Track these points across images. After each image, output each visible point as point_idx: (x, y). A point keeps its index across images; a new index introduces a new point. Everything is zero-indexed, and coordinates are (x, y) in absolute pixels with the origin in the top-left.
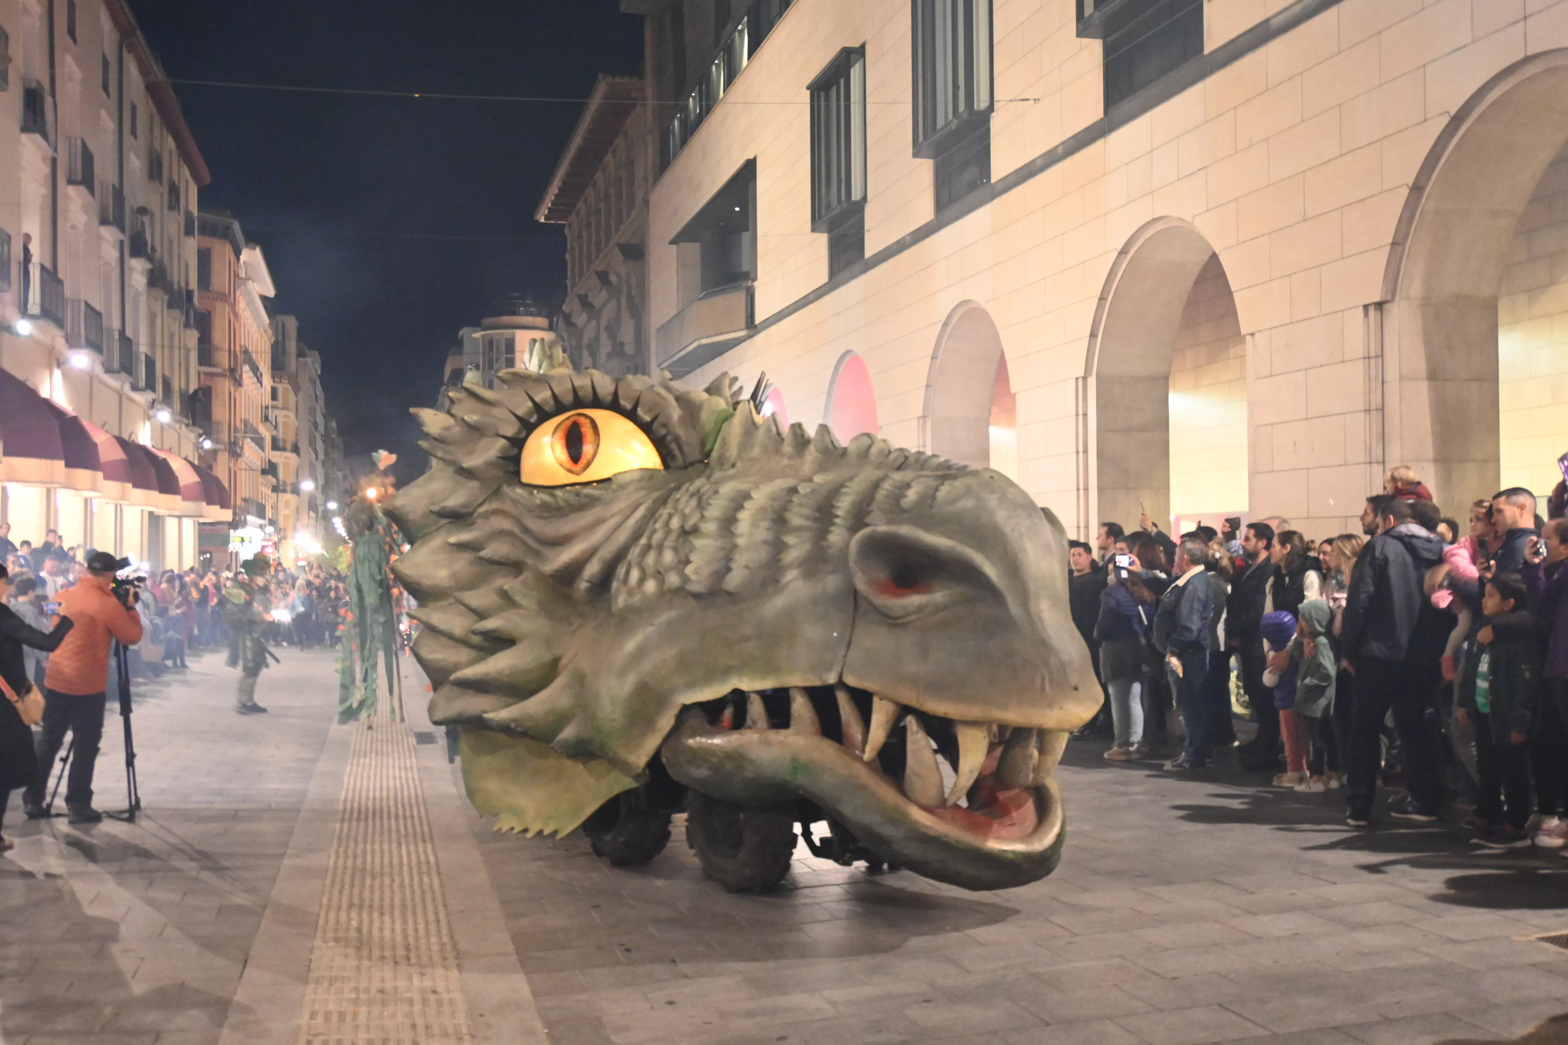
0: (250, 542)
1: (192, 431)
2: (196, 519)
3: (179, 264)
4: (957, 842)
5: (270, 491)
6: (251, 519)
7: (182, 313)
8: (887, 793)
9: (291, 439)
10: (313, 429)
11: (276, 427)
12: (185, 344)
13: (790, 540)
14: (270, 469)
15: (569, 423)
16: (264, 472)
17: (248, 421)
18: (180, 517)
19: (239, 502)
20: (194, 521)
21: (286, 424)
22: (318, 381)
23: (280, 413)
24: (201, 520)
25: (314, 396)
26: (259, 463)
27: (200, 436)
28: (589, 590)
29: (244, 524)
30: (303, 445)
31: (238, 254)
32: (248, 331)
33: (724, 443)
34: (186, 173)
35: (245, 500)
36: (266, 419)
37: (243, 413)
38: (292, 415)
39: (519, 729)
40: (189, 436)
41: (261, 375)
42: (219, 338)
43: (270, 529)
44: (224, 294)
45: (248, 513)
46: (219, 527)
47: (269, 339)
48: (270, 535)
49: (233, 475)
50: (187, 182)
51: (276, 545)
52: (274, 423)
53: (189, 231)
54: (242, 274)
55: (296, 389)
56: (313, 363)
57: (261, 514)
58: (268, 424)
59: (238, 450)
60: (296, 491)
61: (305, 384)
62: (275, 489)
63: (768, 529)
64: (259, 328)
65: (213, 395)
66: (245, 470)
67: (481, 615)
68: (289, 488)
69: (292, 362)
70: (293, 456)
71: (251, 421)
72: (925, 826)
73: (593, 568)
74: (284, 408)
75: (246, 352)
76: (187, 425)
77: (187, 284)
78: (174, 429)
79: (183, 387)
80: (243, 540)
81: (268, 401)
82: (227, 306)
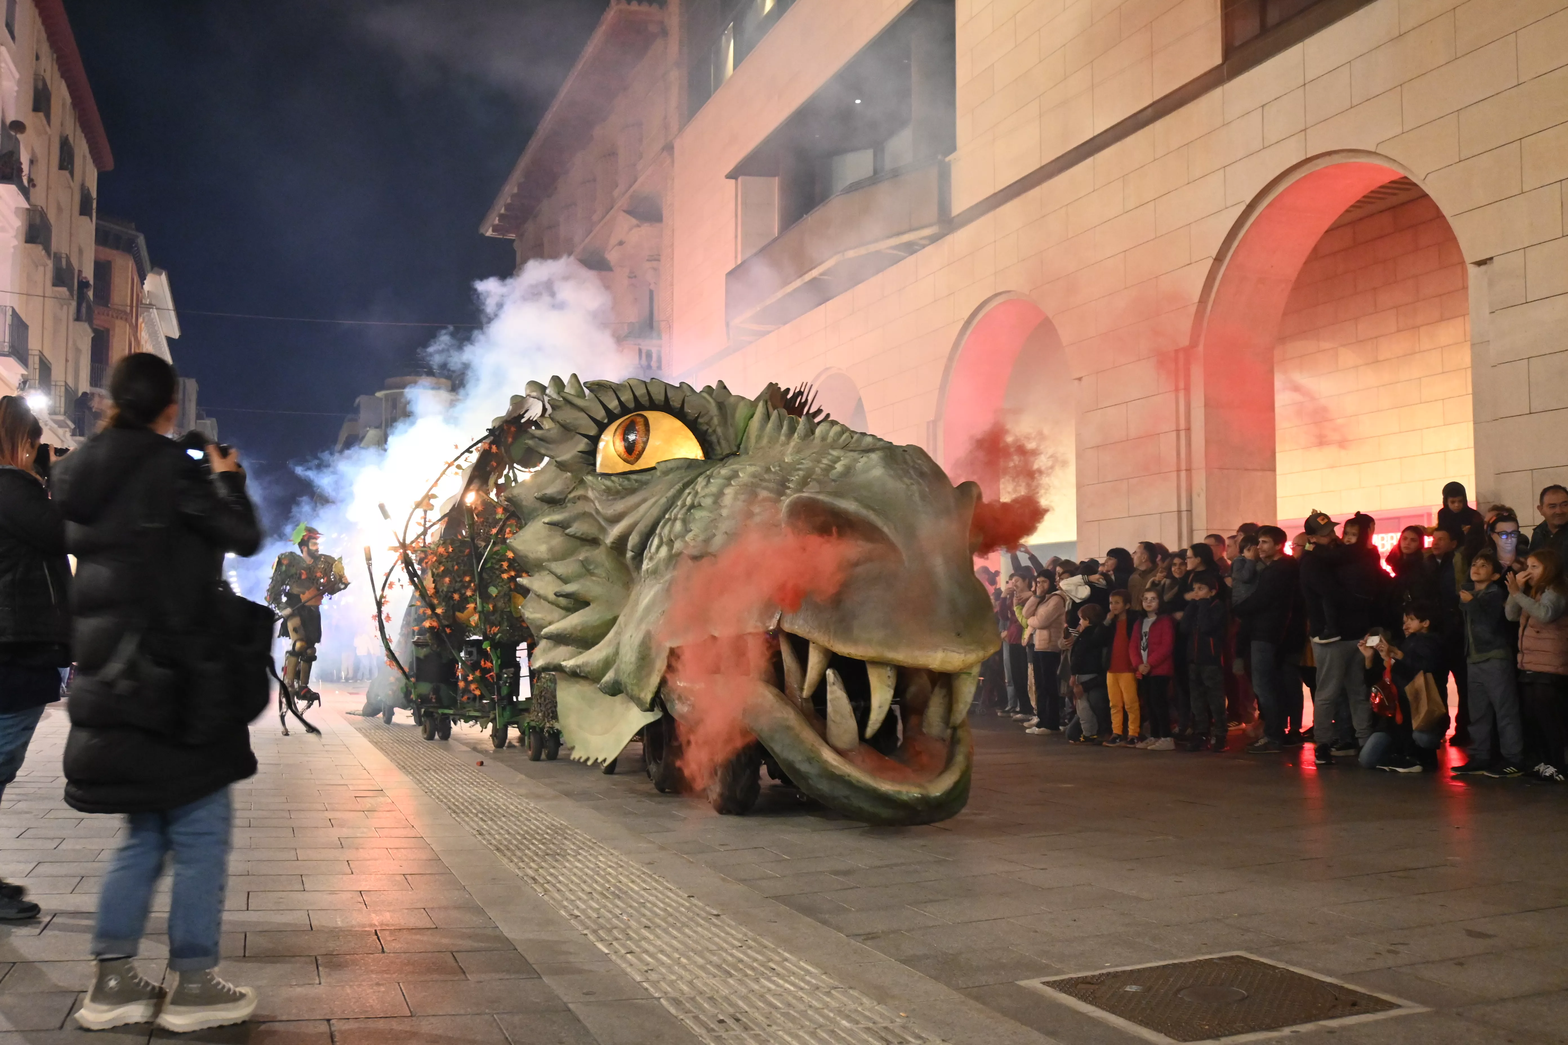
4: (858, 781)
7: (72, 297)
8: (809, 736)
12: (75, 342)
13: (756, 509)
15: (628, 422)
33: (748, 437)
39: (582, 674)
54: (146, 301)
63: (744, 501)
67: (565, 580)
69: (191, 421)
72: (832, 765)
73: (633, 540)
77: (80, 271)
79: (70, 381)
82: (128, 326)
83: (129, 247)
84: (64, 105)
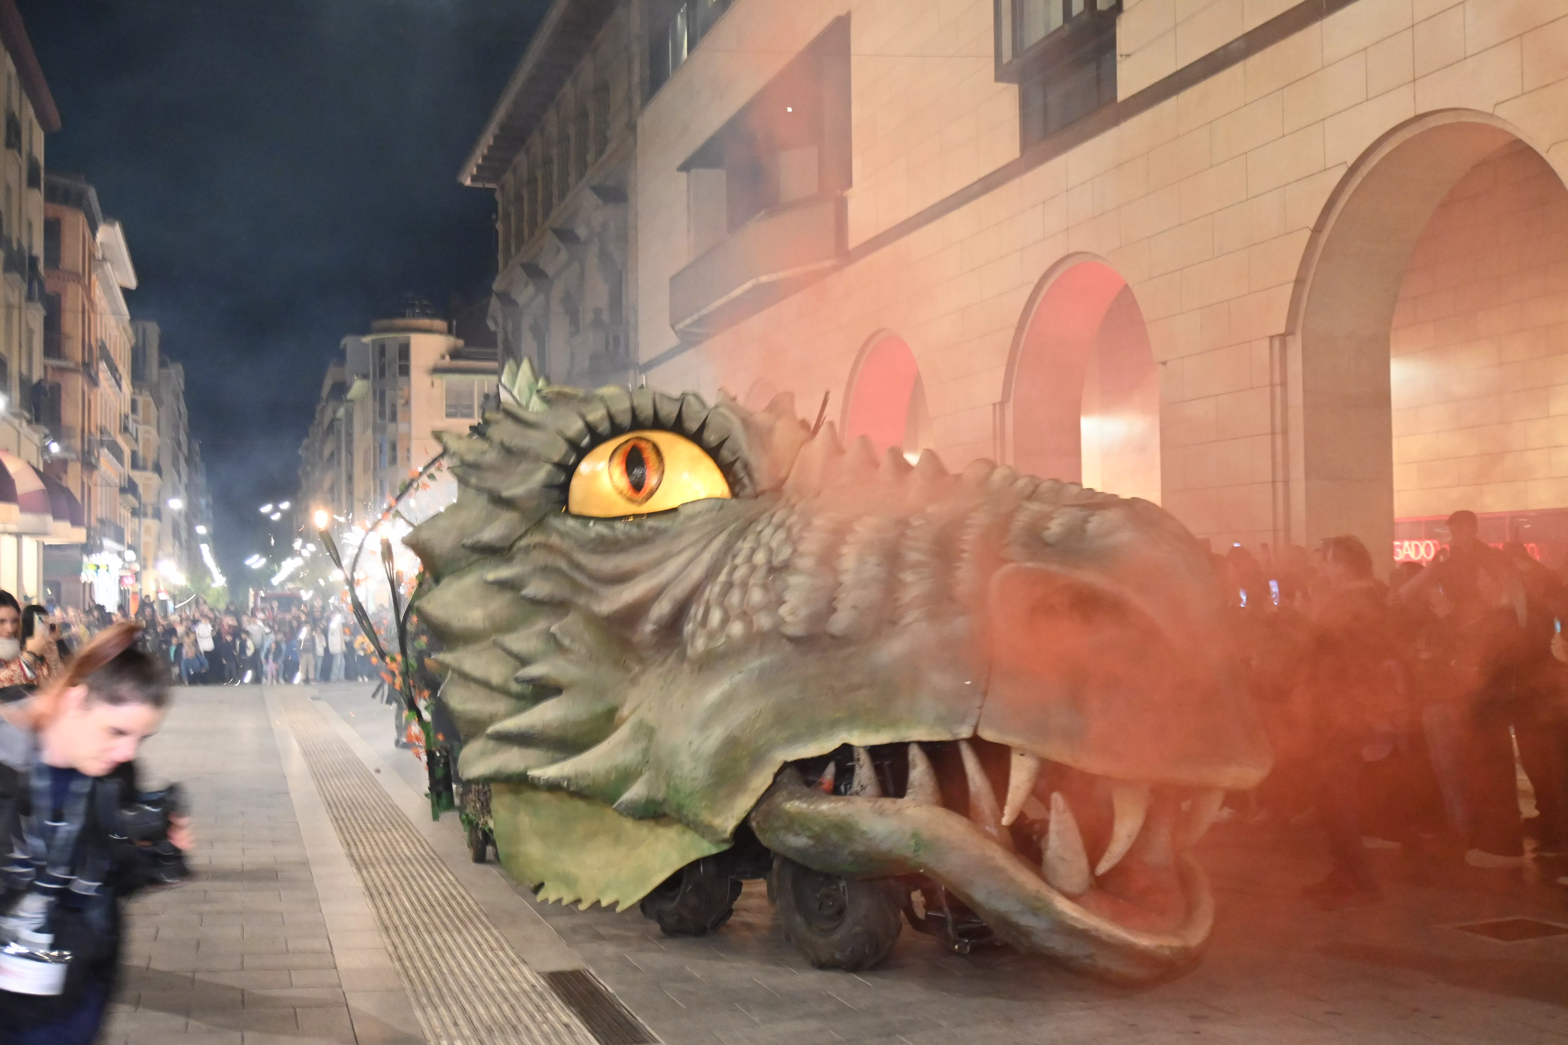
0: (107, 570)
1: (35, 431)
2: (41, 539)
3: (20, 220)
5: (129, 515)
6: (108, 543)
7: (23, 277)
8: (1028, 879)
9: (151, 457)
10: (177, 448)
11: (136, 440)
12: (27, 324)
13: (908, 577)
14: (130, 488)
15: (627, 447)
16: (123, 490)
17: (105, 428)
18: (19, 535)
19: (94, 523)
20: (38, 542)
21: (147, 441)
22: (181, 395)
23: (142, 428)
24: (48, 541)
25: (177, 413)
26: (117, 481)
27: (46, 436)
28: (655, 632)
29: (100, 549)
30: (166, 464)
31: (94, 229)
32: (106, 326)
34: (29, 112)
35: (102, 522)
36: (125, 429)
37: (98, 418)
38: (154, 431)
40: (32, 437)
41: (120, 378)
42: (71, 324)
43: (130, 555)
44: (77, 274)
45: (105, 535)
46: (69, 552)
47: (129, 340)
48: (130, 562)
49: (87, 490)
50: (31, 123)
51: (137, 576)
52: (134, 435)
53: (33, 182)
54: (99, 255)
55: (159, 403)
56: (176, 373)
57: (120, 539)
58: (128, 435)
59: (93, 461)
60: (158, 514)
61: (168, 398)
62: (135, 513)
63: (878, 565)
64: (118, 325)
65: (63, 395)
66: (101, 486)
67: (523, 661)
68: (150, 510)
69: (153, 370)
70: (156, 476)
71: (108, 428)
72: (1069, 917)
73: (661, 609)
74: (146, 422)
75: (103, 347)
76: (29, 422)
77: (30, 247)
78: (11, 424)
79: (25, 371)
80: (98, 567)
81: (127, 409)
82: (80, 289)
83: (78, 201)
84: (9, 77)
